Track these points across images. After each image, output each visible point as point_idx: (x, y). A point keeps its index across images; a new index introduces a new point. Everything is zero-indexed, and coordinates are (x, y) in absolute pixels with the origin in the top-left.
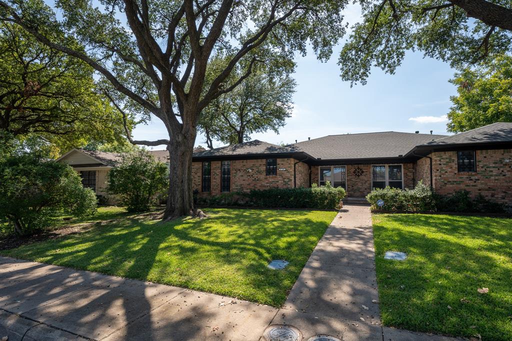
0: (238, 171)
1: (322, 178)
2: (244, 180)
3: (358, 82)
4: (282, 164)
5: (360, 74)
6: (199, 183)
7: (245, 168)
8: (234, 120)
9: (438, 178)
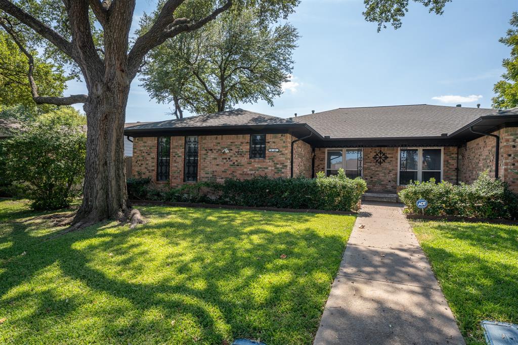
0: (210, 152)
1: (329, 166)
2: (218, 165)
3: (389, 24)
4: (274, 142)
5: (392, 11)
6: (153, 168)
7: (219, 148)
8: (213, 84)
9: (509, 167)
